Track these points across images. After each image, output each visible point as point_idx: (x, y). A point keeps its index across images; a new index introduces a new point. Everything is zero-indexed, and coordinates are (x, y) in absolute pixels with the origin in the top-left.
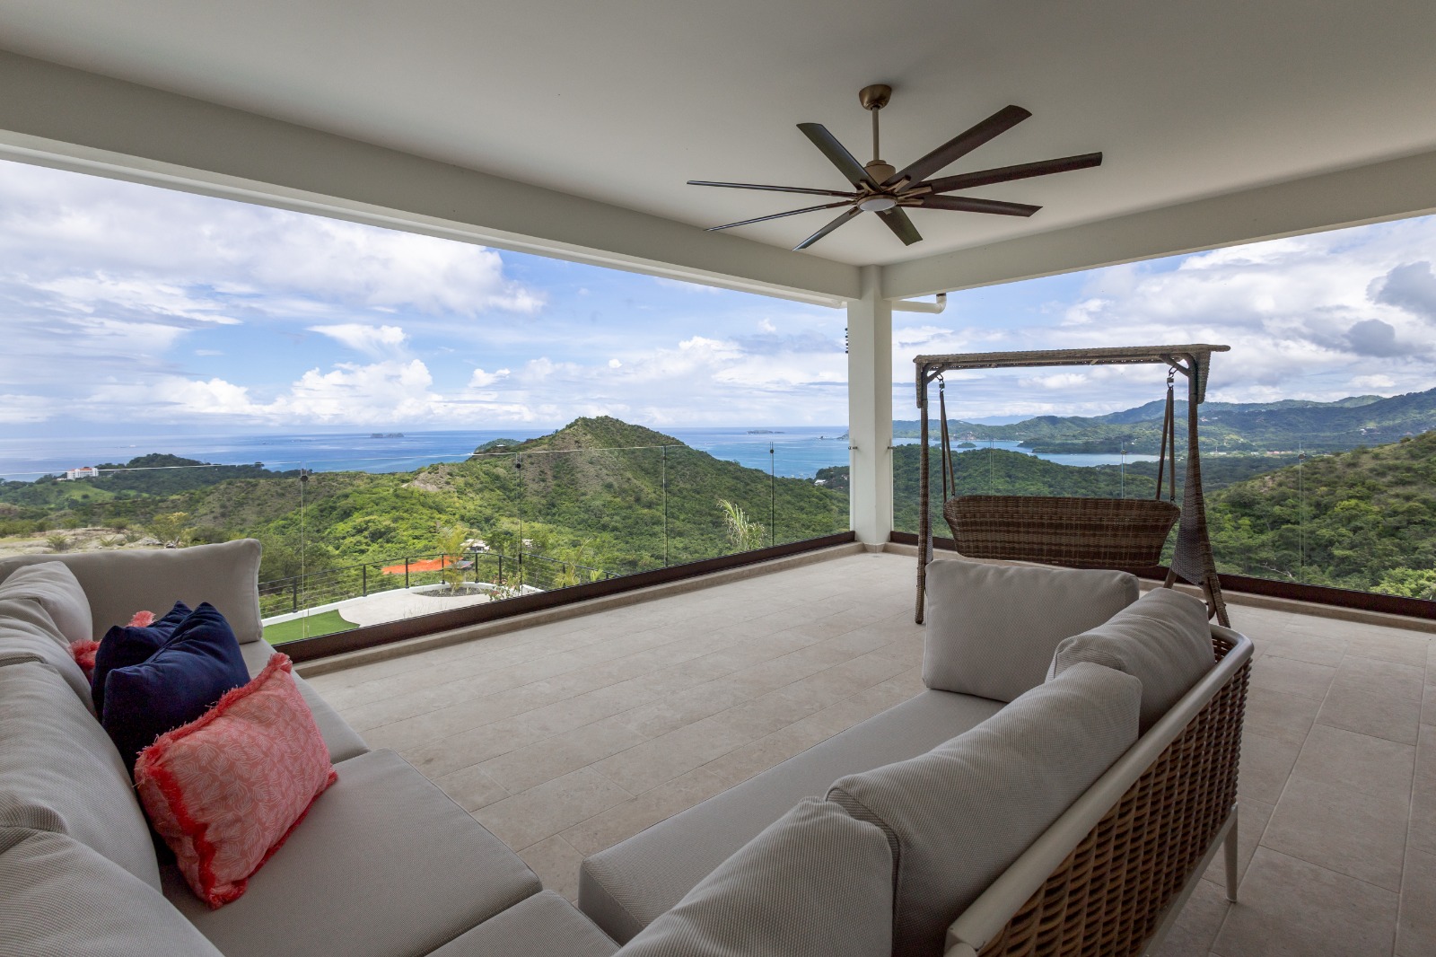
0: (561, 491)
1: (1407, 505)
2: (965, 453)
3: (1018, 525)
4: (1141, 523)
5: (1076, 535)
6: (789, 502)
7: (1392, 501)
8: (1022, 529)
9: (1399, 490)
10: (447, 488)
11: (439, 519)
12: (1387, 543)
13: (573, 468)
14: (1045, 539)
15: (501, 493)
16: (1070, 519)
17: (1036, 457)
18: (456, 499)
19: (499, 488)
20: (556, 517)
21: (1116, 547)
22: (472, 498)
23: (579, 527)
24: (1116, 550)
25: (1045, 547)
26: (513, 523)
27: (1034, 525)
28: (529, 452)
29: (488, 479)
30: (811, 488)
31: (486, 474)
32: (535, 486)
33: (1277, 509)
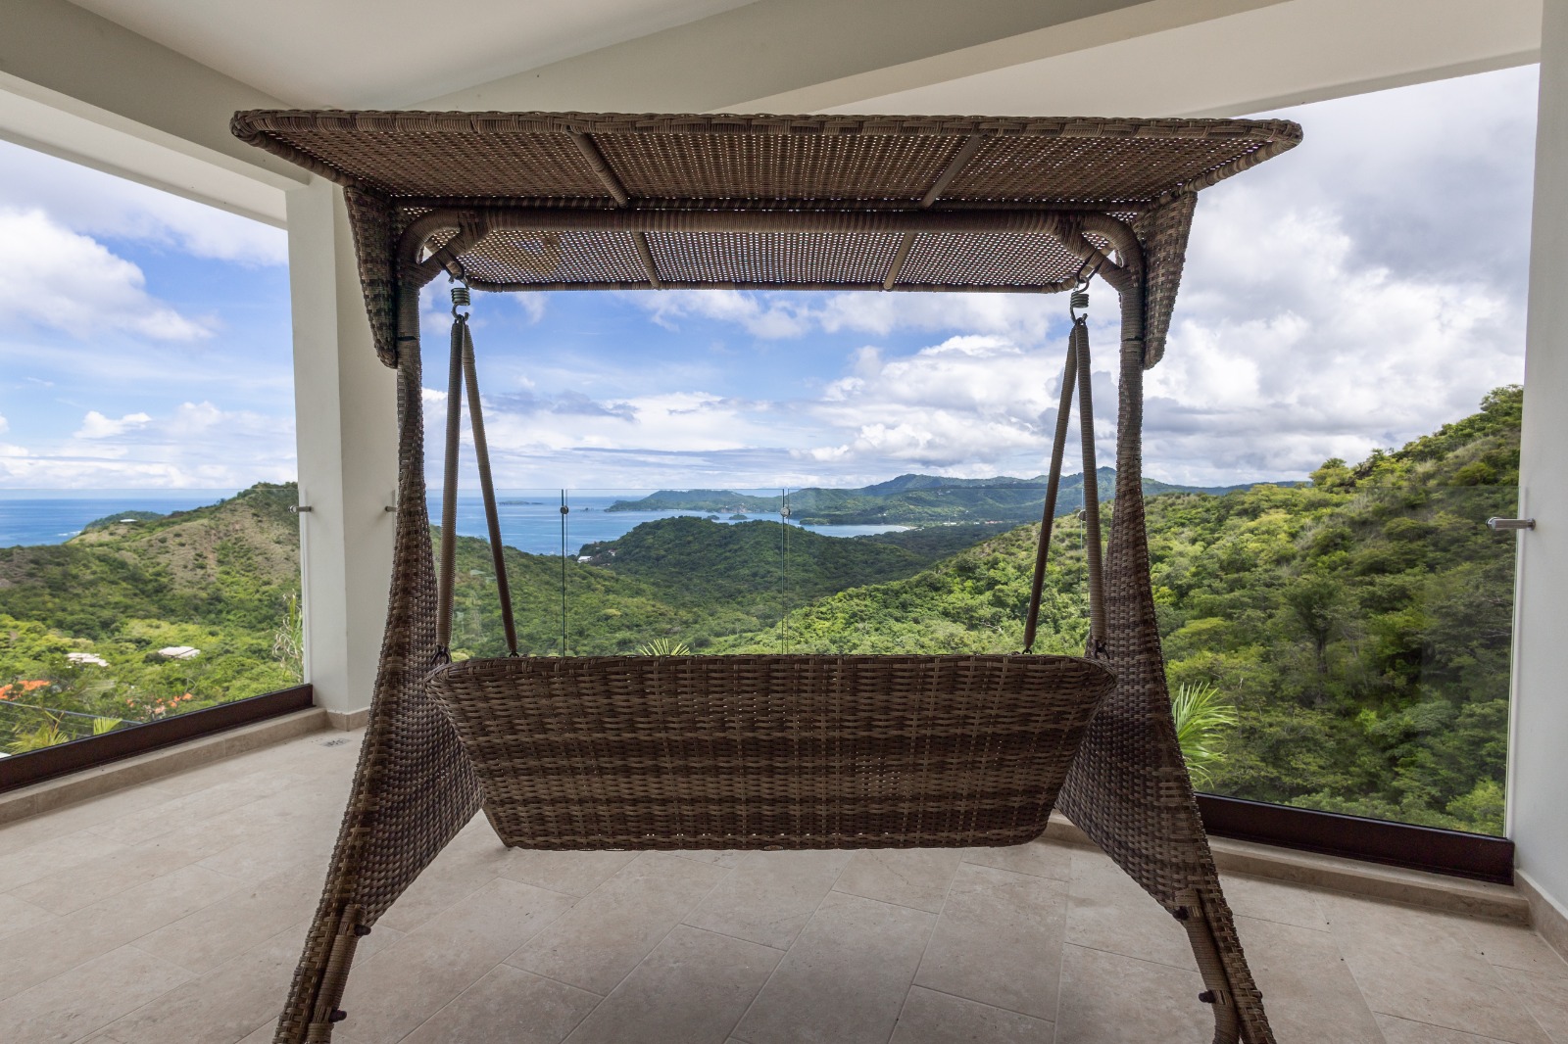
0: (230, 580)
1: (1078, 565)
2: (736, 525)
3: (655, 749)
4: (1017, 728)
5: (829, 770)
6: (547, 583)
7: (1068, 562)
8: (666, 762)
9: (1073, 553)
10: (30, 582)
11: (15, 627)
12: (1065, 597)
13: (249, 550)
14: (741, 787)
15: (130, 587)
16: (809, 724)
17: (802, 529)
18: (47, 598)
19: (125, 579)
20: (224, 615)
21: (940, 798)
22: (77, 595)
23: (260, 626)
24: (944, 806)
25: (742, 810)
26: (151, 626)
27: (700, 748)
28: (177, 528)
29: (106, 568)
30: (573, 566)
31: (101, 561)
32: (189, 575)
33: (992, 573)
